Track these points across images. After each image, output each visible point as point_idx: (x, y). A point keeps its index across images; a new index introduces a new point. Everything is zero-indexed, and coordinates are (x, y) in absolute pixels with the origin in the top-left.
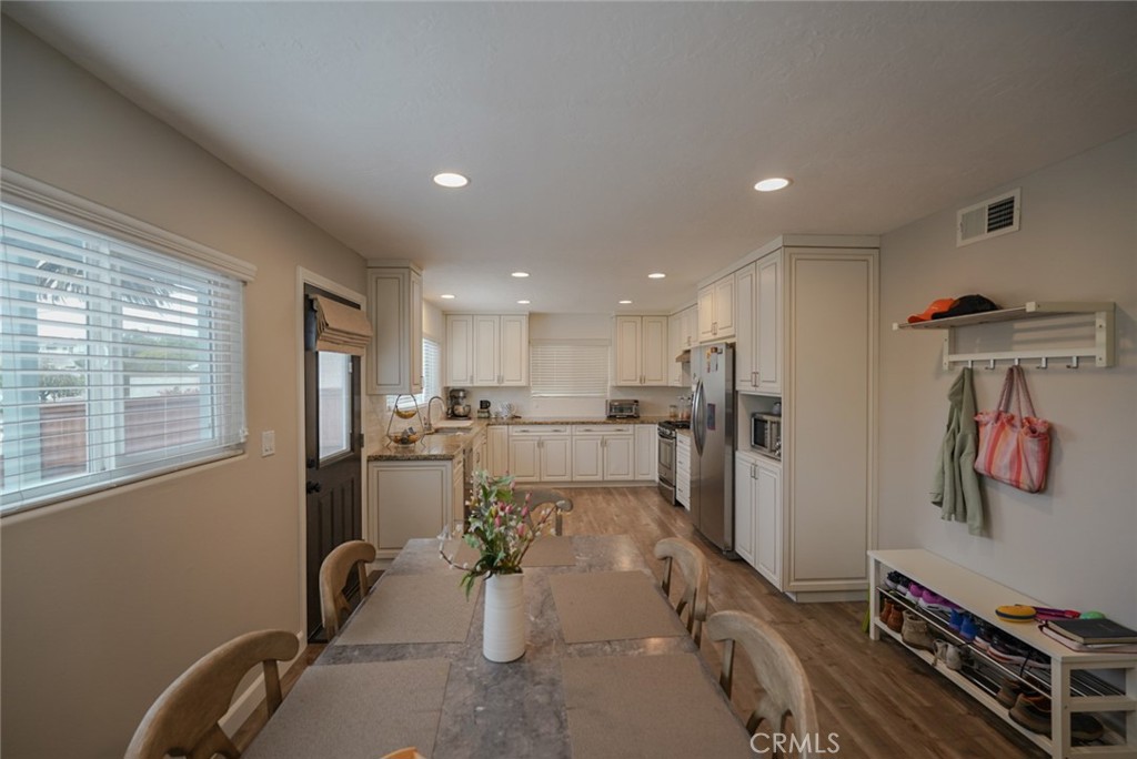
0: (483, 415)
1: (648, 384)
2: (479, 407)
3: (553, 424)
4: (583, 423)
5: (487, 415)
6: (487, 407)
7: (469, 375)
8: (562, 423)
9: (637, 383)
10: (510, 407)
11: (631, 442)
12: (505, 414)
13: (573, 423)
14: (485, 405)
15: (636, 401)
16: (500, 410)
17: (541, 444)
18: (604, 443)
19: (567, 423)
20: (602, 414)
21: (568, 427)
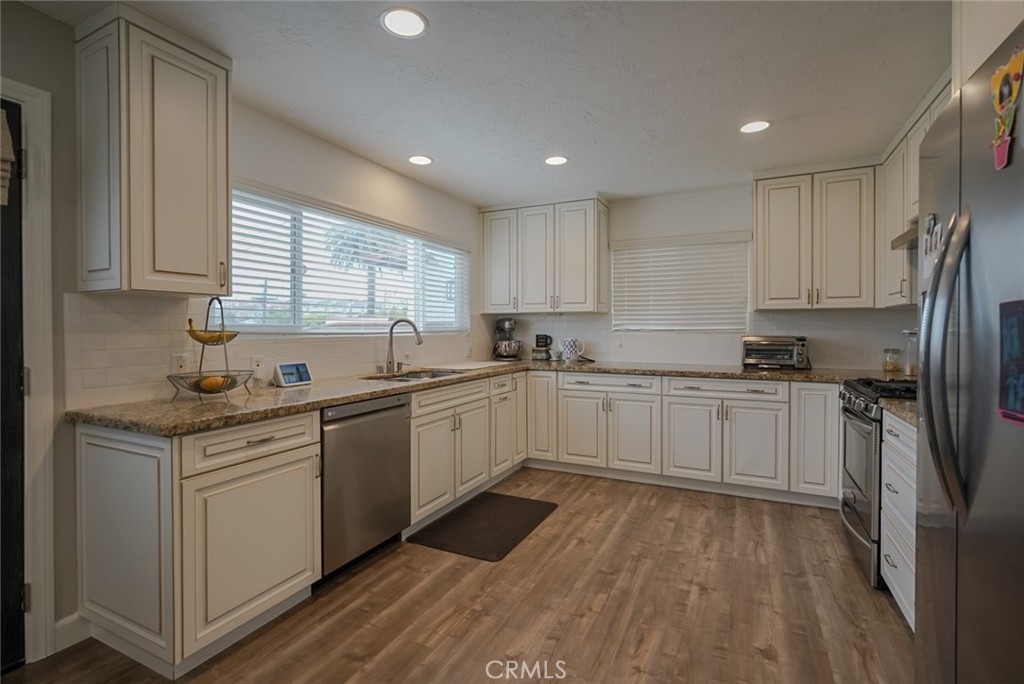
0: (539, 356)
1: (825, 304)
2: (534, 345)
3: (628, 373)
4: (682, 374)
5: (544, 355)
6: (546, 345)
7: (513, 295)
8: (644, 373)
9: (803, 304)
10: (574, 345)
11: (783, 416)
12: (568, 357)
13: (664, 374)
14: (544, 341)
15: (802, 339)
16: (562, 349)
17: (608, 406)
18: (724, 414)
19: (654, 374)
20: (734, 361)
21: (656, 380)
